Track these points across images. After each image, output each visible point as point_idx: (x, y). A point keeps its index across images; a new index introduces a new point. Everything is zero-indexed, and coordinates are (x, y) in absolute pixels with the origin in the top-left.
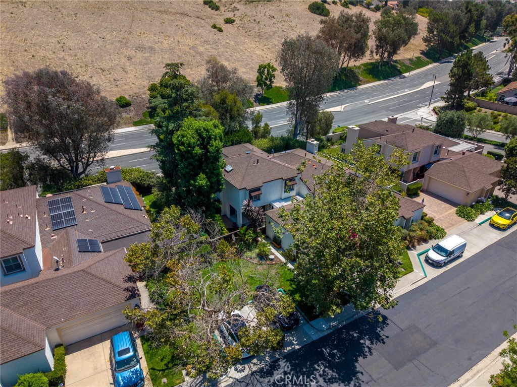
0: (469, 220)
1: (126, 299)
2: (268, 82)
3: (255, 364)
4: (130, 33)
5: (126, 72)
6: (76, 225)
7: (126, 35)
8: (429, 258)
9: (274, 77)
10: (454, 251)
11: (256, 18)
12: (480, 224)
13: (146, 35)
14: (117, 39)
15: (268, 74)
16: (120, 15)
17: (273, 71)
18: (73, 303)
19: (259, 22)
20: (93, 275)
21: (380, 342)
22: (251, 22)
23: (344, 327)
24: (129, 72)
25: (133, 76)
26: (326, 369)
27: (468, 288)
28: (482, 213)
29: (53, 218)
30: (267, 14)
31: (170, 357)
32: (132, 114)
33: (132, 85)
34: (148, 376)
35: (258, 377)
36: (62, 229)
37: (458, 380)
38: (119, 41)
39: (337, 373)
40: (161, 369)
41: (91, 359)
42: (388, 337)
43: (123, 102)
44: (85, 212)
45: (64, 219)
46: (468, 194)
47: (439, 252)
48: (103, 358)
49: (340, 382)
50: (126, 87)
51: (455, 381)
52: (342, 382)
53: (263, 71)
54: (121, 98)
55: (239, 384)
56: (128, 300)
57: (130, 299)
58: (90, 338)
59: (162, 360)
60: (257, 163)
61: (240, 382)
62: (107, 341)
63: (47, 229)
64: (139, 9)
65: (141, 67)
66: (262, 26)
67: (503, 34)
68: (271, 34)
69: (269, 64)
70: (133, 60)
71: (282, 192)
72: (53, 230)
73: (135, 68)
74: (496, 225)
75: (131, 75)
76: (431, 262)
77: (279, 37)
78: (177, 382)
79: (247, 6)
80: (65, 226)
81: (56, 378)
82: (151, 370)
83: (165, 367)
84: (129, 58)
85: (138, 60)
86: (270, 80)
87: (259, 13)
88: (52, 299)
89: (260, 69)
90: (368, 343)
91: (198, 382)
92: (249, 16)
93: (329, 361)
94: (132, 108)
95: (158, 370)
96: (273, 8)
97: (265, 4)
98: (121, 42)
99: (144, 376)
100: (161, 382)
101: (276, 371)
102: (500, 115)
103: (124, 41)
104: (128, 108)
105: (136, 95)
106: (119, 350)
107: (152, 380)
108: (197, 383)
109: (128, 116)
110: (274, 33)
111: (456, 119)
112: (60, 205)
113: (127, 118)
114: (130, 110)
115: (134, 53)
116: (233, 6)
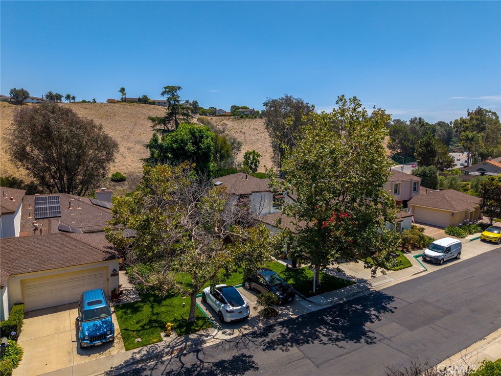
0: (459, 237)
1: (104, 259)
2: (253, 166)
3: (246, 329)
4: (132, 132)
5: (125, 158)
6: (60, 217)
7: (128, 134)
8: (426, 256)
9: (259, 162)
10: (450, 247)
11: (242, 130)
12: (471, 240)
13: (145, 134)
14: (120, 136)
15: (253, 159)
16: (125, 120)
17: (257, 157)
18: (44, 257)
19: (244, 133)
20: (71, 238)
21: (388, 312)
22: (238, 133)
23: (345, 303)
24: (127, 157)
25: (130, 160)
26: (330, 331)
27: (473, 276)
28: (471, 233)
29: (37, 210)
30: (251, 127)
31: (147, 321)
32: (125, 188)
33: (129, 167)
34: (119, 336)
35: (250, 338)
36: (45, 219)
37: (484, 339)
38: (121, 137)
39: (342, 333)
40: (135, 329)
41: (53, 322)
42: (396, 308)
43: (119, 177)
44: (71, 208)
45: (48, 211)
46: (453, 214)
47: (436, 250)
48: (68, 321)
49: (348, 340)
50: (123, 168)
51: (482, 339)
52: (350, 340)
53: (249, 157)
54: (117, 173)
55: (228, 343)
56: (106, 260)
57: (109, 260)
58: (56, 306)
59: (137, 323)
60: (246, 179)
61: (228, 342)
62: (75, 309)
63: (30, 218)
64: (142, 118)
65: (139, 155)
66: (247, 135)
67: (456, 151)
68: (255, 140)
69: (254, 152)
70: (131, 150)
71: (270, 206)
72: (36, 219)
73: (132, 155)
74: (488, 239)
75: (129, 160)
76: (429, 259)
77: (262, 142)
78: (154, 341)
79: (235, 122)
80: (48, 216)
81: (9, 326)
82: (123, 331)
83: (139, 328)
84: (129, 149)
85: (136, 150)
86: (256, 165)
87: (244, 126)
88: (23, 252)
89: (246, 155)
90: (373, 312)
91: (179, 341)
92: (236, 129)
93: (331, 325)
94: (126, 183)
95: (131, 331)
96: (257, 123)
97: (250, 121)
98: (123, 137)
99: (115, 336)
100: (134, 340)
101: (271, 333)
102: (468, 184)
103: (126, 137)
104: (122, 183)
105: (132, 173)
106: (90, 301)
107: (124, 338)
108: (177, 342)
109: (122, 189)
110: (258, 140)
111: (428, 172)
112: (47, 201)
113: (120, 190)
114: (124, 184)
115: (133, 145)
116: (222, 122)
